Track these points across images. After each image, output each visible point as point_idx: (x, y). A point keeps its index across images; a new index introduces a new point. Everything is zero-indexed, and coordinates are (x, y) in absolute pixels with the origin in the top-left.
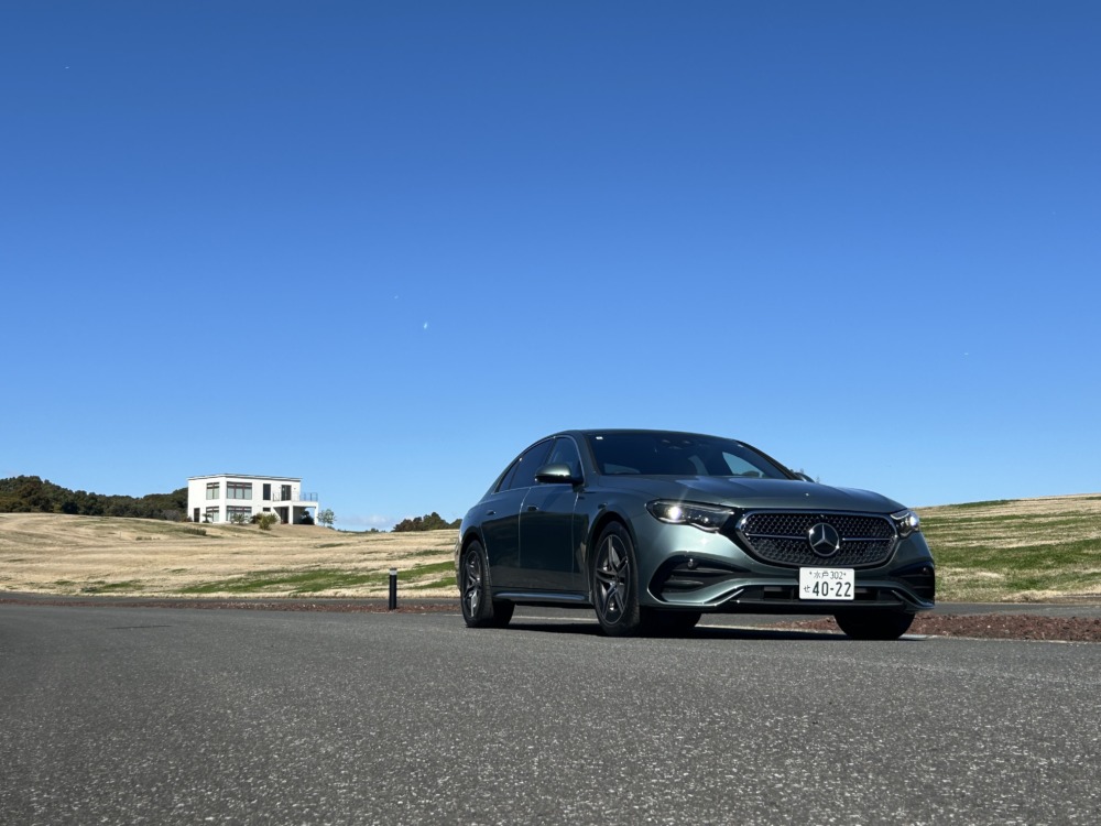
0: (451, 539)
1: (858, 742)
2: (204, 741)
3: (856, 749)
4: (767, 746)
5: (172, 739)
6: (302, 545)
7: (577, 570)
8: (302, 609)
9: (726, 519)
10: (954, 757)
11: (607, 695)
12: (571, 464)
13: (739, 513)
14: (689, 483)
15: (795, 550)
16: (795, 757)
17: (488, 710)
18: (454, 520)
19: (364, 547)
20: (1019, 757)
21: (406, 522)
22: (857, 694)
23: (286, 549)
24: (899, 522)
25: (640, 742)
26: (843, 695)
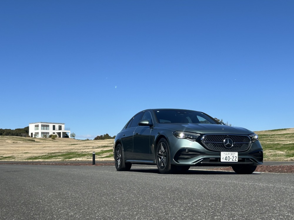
0: (112, 142)
1: (238, 211)
2: (33, 211)
3: (237, 213)
4: (209, 212)
5: (23, 210)
6: (65, 144)
7: (151, 153)
8: (65, 165)
9: (198, 137)
10: (267, 216)
11: (160, 194)
12: (149, 120)
13: (202, 135)
14: (186, 126)
15: (219, 146)
16: (217, 216)
17: (122, 200)
18: (113, 136)
19: (85, 145)
20: (288, 216)
21: (98, 137)
22: (238, 193)
23: (60, 145)
24: (252, 137)
25: (170, 211)
26: (233, 194)
